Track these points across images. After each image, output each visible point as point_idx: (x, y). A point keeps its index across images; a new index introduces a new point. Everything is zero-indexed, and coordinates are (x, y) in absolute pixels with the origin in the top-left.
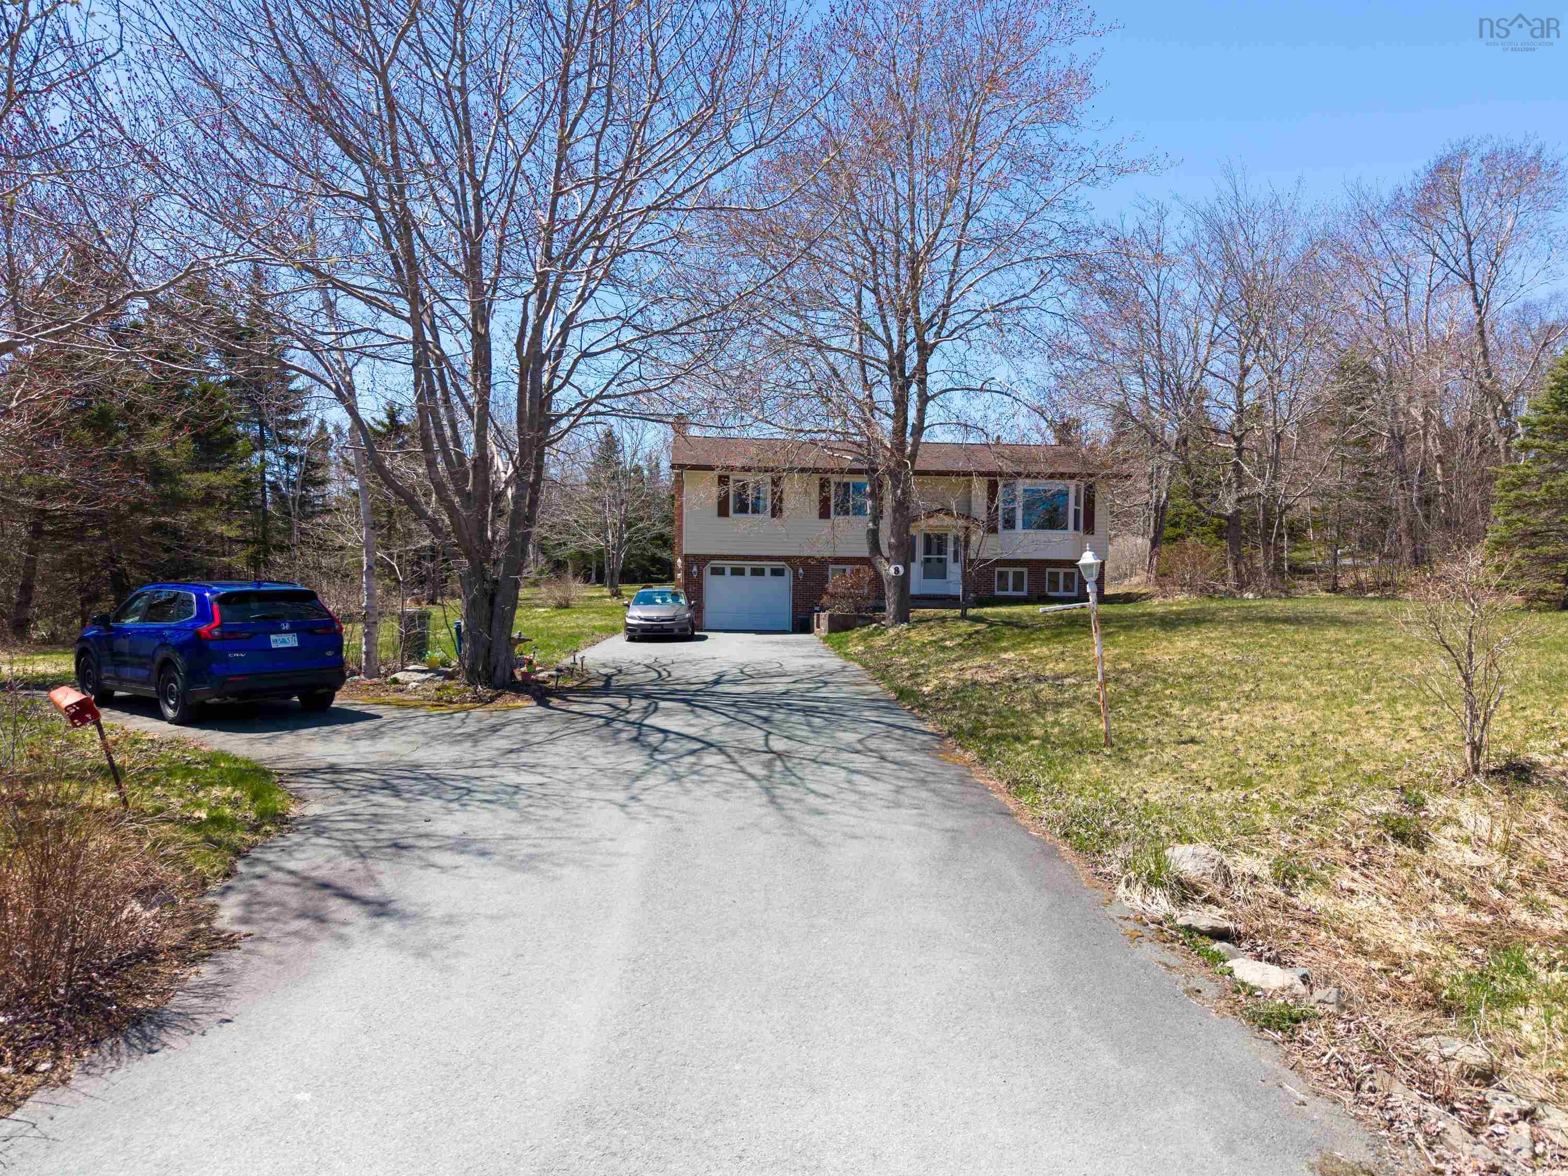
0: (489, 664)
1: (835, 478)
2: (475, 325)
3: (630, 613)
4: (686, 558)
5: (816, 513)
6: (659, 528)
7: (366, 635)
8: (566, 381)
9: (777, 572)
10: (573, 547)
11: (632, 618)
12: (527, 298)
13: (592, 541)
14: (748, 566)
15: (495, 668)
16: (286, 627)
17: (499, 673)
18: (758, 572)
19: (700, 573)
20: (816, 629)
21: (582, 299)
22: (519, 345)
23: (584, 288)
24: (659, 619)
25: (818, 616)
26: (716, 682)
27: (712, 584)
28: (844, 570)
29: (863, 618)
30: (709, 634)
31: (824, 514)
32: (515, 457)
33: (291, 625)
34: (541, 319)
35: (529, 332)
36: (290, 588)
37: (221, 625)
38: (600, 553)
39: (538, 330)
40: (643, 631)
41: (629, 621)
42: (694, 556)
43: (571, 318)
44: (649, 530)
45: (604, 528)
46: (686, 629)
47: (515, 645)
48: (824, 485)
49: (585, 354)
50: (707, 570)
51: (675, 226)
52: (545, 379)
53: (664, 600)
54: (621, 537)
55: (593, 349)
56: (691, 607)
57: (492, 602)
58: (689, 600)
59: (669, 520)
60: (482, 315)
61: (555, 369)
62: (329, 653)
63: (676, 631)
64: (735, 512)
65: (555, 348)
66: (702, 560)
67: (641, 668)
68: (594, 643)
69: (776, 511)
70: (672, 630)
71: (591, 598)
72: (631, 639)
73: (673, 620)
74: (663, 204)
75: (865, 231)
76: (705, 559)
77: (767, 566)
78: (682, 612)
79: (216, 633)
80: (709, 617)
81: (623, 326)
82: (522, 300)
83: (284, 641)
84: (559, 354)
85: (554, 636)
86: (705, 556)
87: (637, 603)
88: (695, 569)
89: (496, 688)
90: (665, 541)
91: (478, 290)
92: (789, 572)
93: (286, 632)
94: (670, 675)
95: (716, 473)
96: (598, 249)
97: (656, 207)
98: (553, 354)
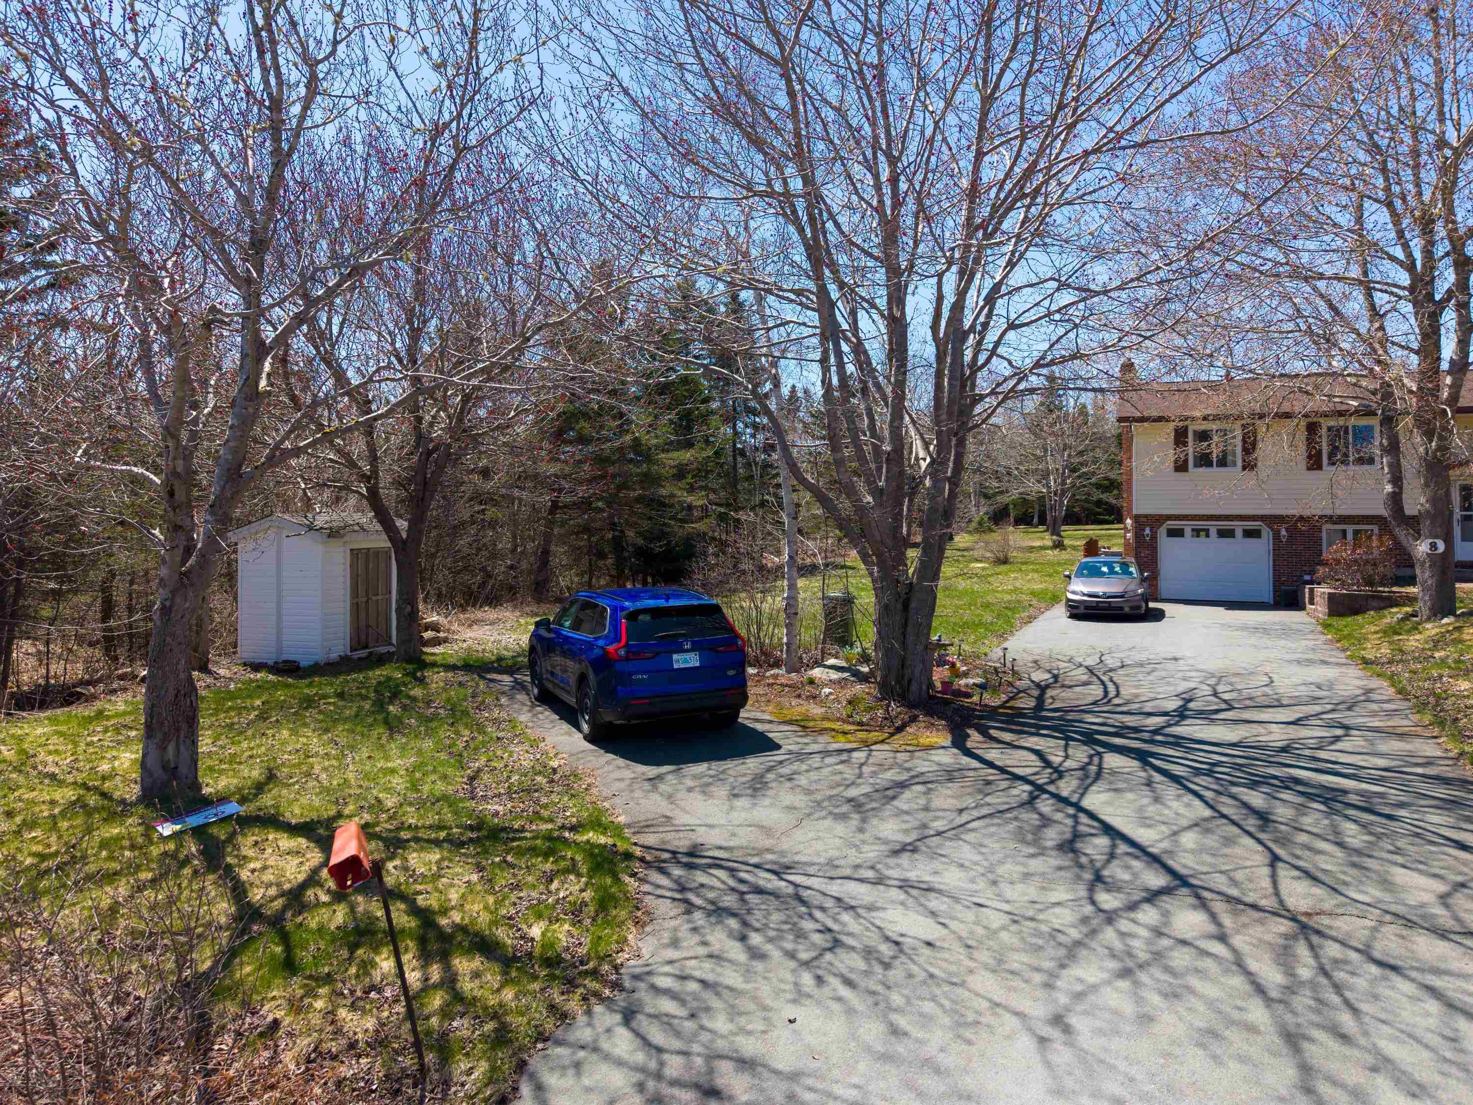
0: (903, 676)
1: (1326, 423)
2: (890, 309)
3: (1072, 587)
4: (1137, 518)
5: (1303, 465)
6: (1104, 471)
7: (787, 626)
8: (993, 353)
9: (1250, 534)
10: (1014, 494)
11: (1074, 593)
12: (940, 276)
13: (1034, 487)
14: (1213, 527)
15: (910, 681)
16: (688, 646)
17: (914, 687)
18: (1225, 534)
19: (1154, 537)
20: (1309, 606)
21: (1011, 264)
22: (935, 327)
23: (1013, 253)
24: (1106, 596)
25: (1312, 591)
26: (1182, 714)
27: (1167, 547)
28: (1344, 532)
29: (1378, 597)
30: (1166, 607)
31: (1314, 462)
32: (932, 448)
33: (693, 643)
34: (961, 295)
35: (946, 313)
36: (695, 602)
37: (627, 645)
38: (1041, 499)
39: (958, 307)
40: (1086, 608)
41: (1071, 596)
42: (1146, 516)
43: (996, 287)
44: (1094, 474)
45: (1046, 474)
46: (1139, 607)
47: (934, 650)
48: (1312, 428)
49: (1012, 326)
50: (1162, 532)
51: (1119, 167)
52: (968, 355)
53: (1112, 571)
54: (1063, 483)
55: (1024, 319)
56: (1143, 580)
57: (906, 607)
58: (1141, 572)
59: (1115, 463)
60: (897, 297)
61: (979, 343)
62: (731, 673)
63: (1127, 609)
64: (1196, 466)
65: (982, 319)
66: (1157, 520)
67: (1081, 675)
68: (1031, 619)
69: (1249, 466)
70: (1121, 608)
71: (1031, 549)
72: (1074, 616)
73: (1122, 597)
74: (1105, 145)
75: (1370, 135)
76: (1160, 519)
77: (1239, 527)
78: (1132, 587)
79: (622, 652)
80: (1165, 585)
81: (1058, 289)
82: (935, 279)
83: (686, 661)
84: (985, 325)
85: (987, 606)
86: (1161, 516)
87: (1080, 574)
88: (1147, 531)
89: (911, 706)
90: (1110, 485)
91: (893, 271)
92: (1267, 533)
93: (687, 651)
94: (1118, 695)
95: (1172, 426)
96: (1029, 207)
97: (1097, 150)
98: (979, 328)
